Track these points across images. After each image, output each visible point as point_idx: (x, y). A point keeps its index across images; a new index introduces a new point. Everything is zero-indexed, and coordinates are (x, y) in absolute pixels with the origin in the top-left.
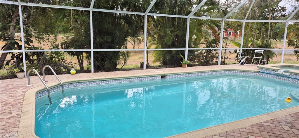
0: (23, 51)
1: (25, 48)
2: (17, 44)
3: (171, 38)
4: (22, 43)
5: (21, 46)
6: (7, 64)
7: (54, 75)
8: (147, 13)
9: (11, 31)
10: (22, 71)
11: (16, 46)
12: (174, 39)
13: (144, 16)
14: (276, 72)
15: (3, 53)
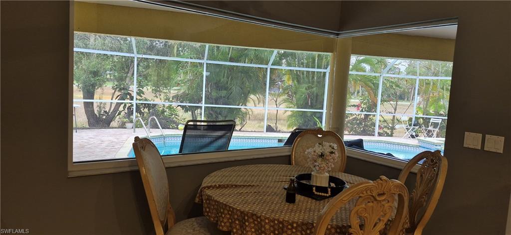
0: (134, 102)
1: (137, 99)
2: (130, 94)
3: (302, 95)
4: (134, 95)
5: (133, 97)
6: (119, 114)
7: (159, 128)
8: (269, 66)
9: (127, 82)
10: (132, 122)
11: (128, 97)
12: (306, 97)
13: (267, 68)
14: (436, 147)
15: (117, 103)
